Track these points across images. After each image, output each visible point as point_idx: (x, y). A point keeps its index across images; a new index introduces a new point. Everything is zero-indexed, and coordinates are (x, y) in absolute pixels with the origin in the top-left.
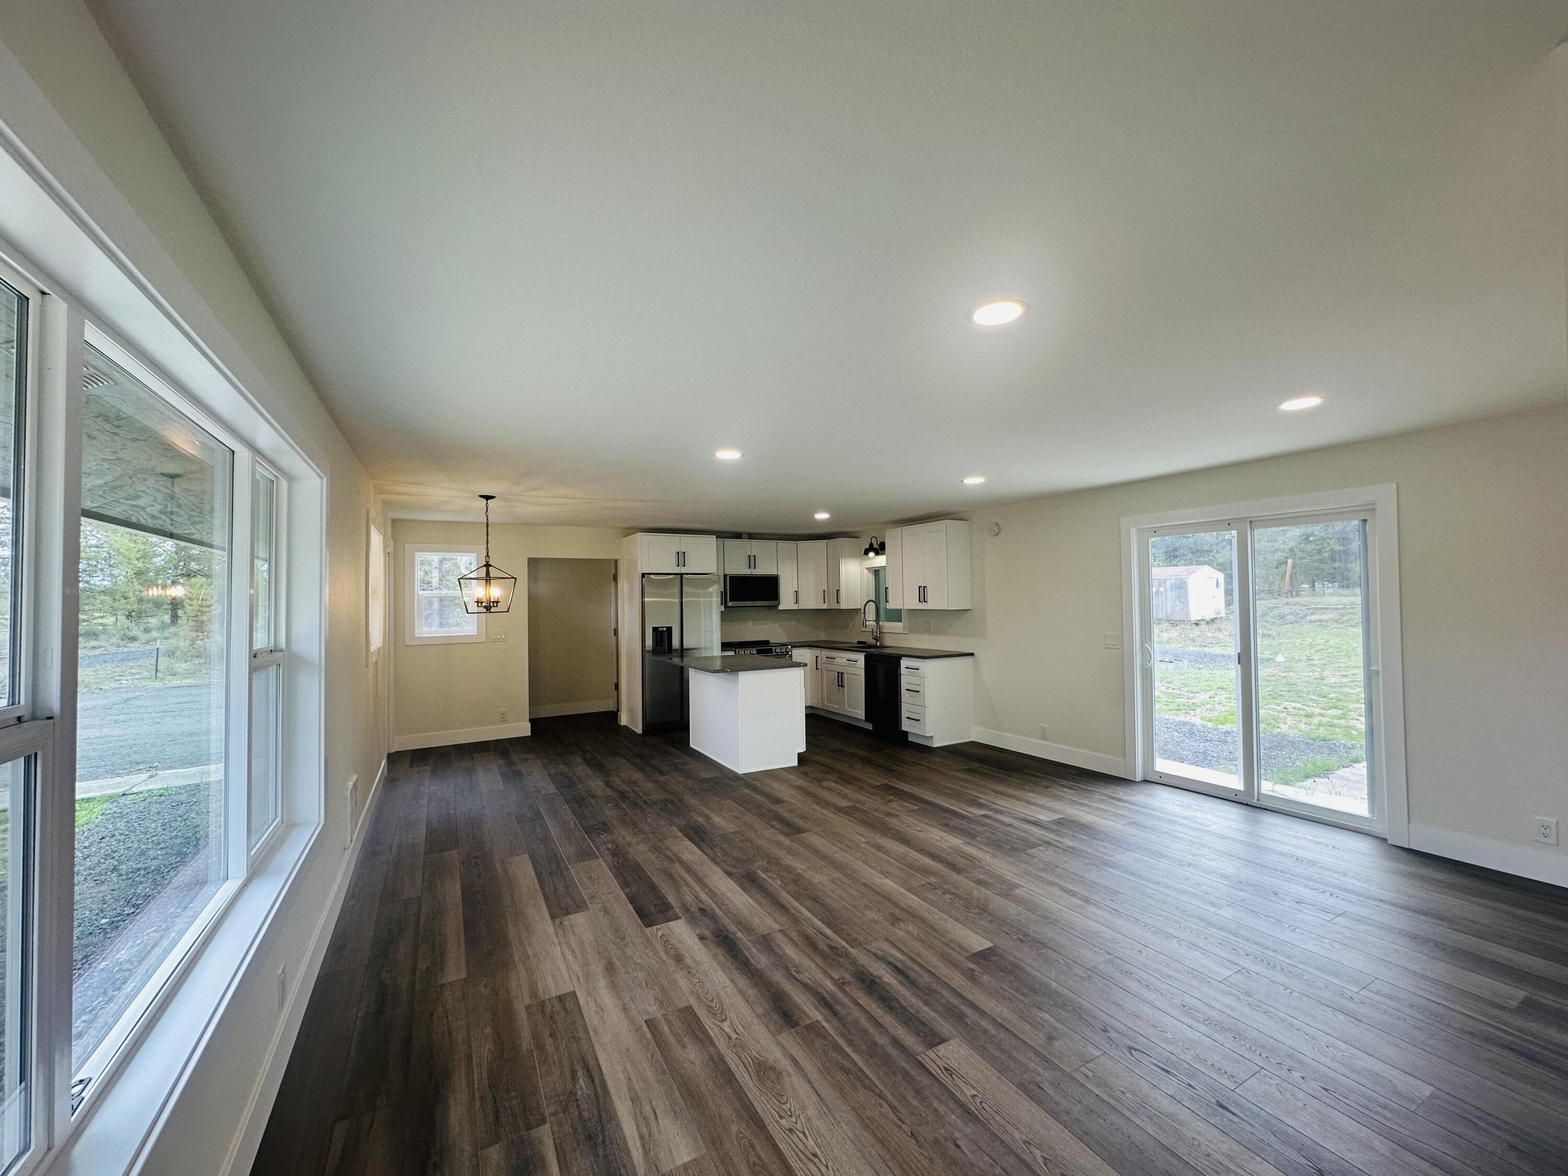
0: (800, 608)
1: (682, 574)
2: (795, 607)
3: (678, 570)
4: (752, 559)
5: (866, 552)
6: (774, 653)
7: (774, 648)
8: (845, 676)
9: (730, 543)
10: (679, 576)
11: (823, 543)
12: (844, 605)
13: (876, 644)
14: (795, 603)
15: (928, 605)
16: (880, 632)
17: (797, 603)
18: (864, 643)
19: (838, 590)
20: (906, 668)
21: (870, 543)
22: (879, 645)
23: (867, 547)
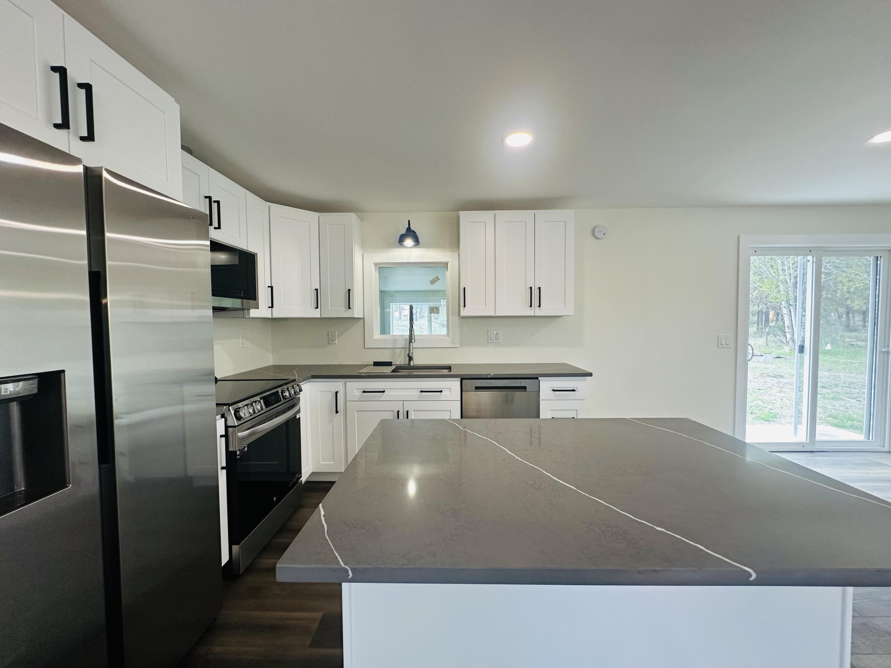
0: (274, 316)
2: (270, 314)
5: (400, 239)
6: (283, 400)
7: (280, 390)
12: (359, 312)
13: (409, 363)
14: (269, 307)
15: (540, 310)
16: (413, 348)
17: (272, 307)
18: (389, 364)
19: (349, 290)
20: (554, 390)
21: (408, 227)
22: (415, 365)
23: (404, 231)
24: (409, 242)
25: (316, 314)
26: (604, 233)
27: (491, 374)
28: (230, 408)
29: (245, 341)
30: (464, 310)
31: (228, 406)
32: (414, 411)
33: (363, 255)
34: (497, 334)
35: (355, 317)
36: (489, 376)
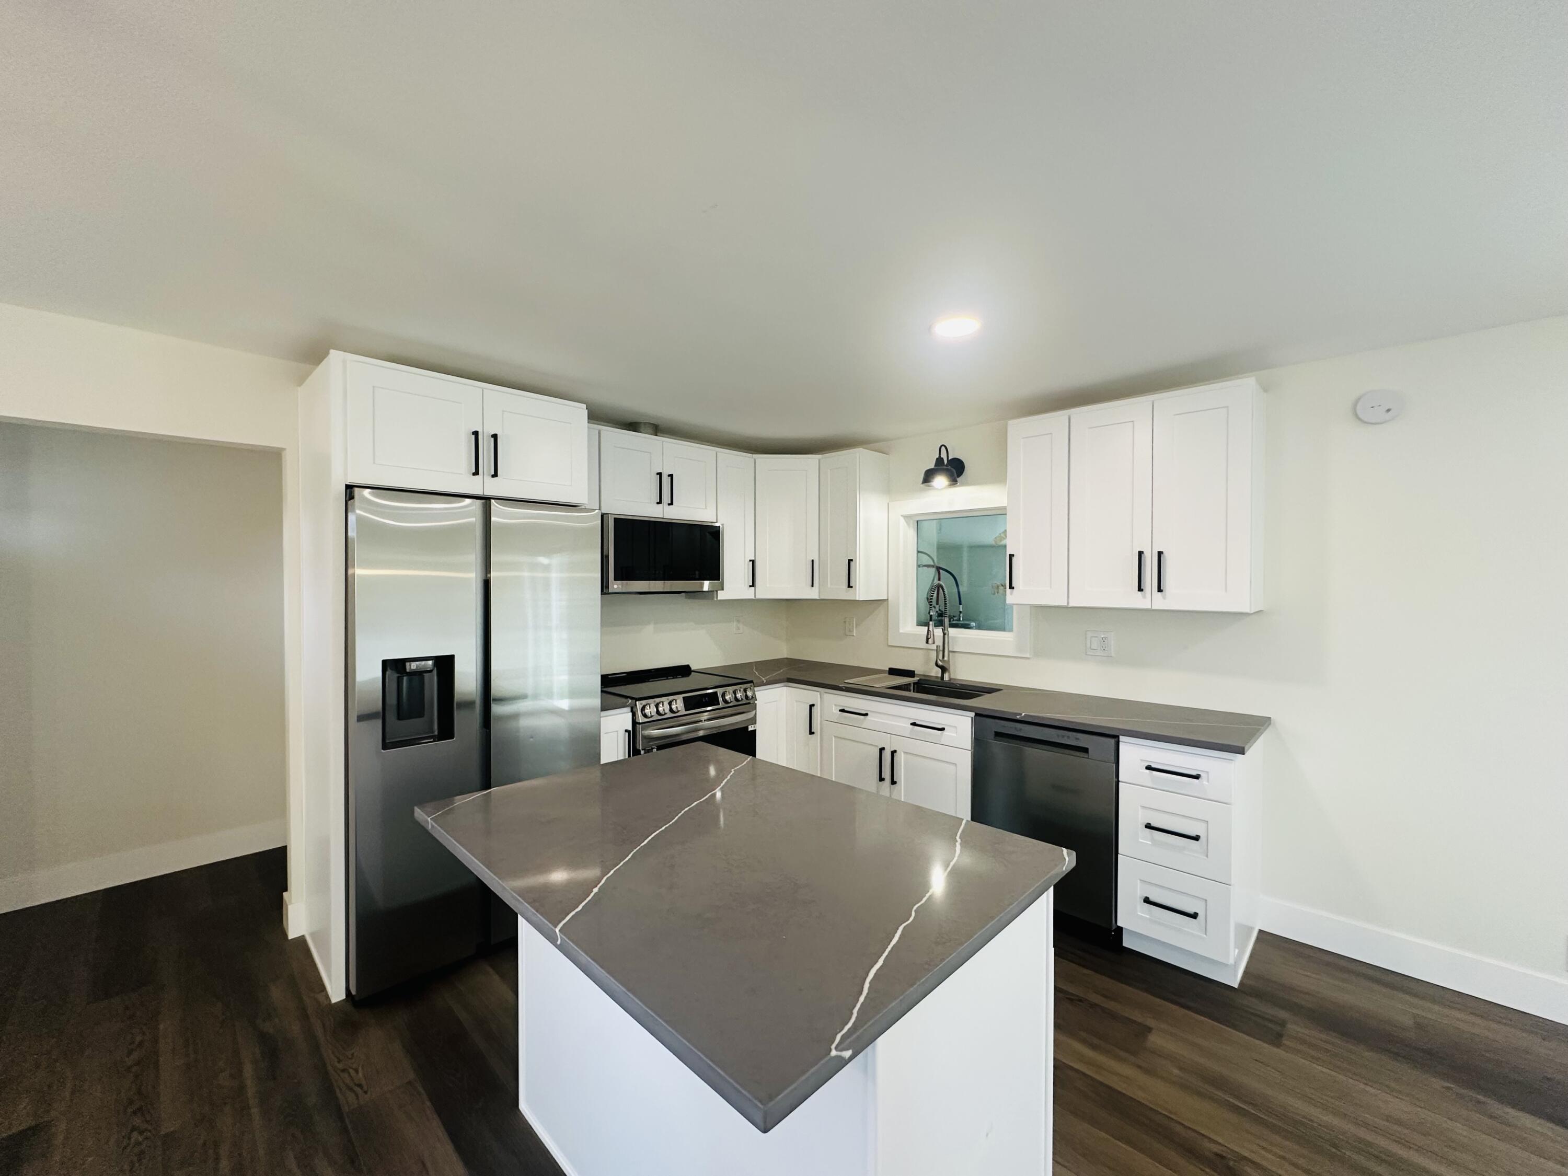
0: (758, 596)
1: (486, 500)
2: (749, 594)
3: (475, 486)
4: (666, 481)
5: (928, 476)
6: (722, 704)
7: (720, 691)
8: (901, 758)
9: (614, 436)
10: (479, 502)
11: (811, 461)
12: (862, 592)
13: (942, 677)
14: (750, 586)
15: (1164, 598)
16: (949, 652)
17: (753, 585)
18: (910, 674)
19: (850, 561)
20: (1149, 768)
21: (938, 457)
22: (952, 681)
23: (932, 465)
24: (940, 481)
25: (813, 594)
26: (1387, 409)
27: (1022, 714)
28: (637, 702)
29: (741, 626)
30: (1011, 594)
31: (634, 701)
32: (905, 752)
33: (888, 504)
34: (1104, 640)
35: (857, 599)
36: (1018, 717)
